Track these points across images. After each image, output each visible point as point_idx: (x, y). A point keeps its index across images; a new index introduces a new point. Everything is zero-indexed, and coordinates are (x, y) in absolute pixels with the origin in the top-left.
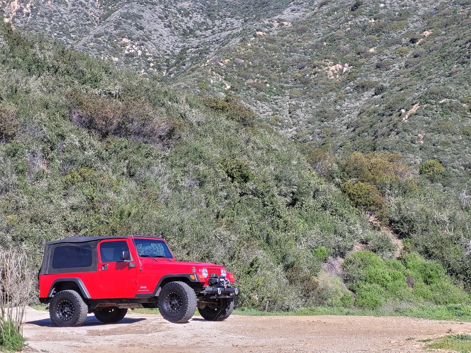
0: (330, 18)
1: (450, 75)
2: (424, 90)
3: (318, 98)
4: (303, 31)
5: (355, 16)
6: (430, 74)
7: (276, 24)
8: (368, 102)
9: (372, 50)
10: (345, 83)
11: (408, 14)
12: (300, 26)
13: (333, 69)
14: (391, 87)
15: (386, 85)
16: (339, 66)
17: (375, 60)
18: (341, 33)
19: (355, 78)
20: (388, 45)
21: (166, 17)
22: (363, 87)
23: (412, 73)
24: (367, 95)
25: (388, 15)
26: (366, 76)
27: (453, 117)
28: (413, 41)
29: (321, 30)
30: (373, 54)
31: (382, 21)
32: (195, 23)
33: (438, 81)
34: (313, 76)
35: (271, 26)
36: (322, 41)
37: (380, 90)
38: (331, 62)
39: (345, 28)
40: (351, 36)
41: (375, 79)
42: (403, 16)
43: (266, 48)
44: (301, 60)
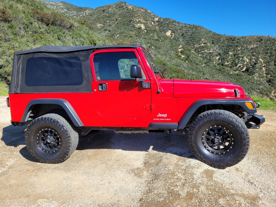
0: (98, 13)
1: (125, 28)
2: (120, 32)
4: (91, 15)
5: (104, 13)
6: (121, 28)
7: (85, 14)
8: (107, 33)
9: (108, 21)
10: (102, 29)
11: (115, 14)
12: (91, 14)
13: (99, 25)
15: (111, 30)
16: (100, 25)
17: (108, 24)
18: (100, 17)
19: (104, 28)
20: (111, 20)
21: (57, 9)
22: (106, 30)
23: (117, 27)
24: (107, 32)
25: (111, 13)
26: (106, 27)
27: (126, 38)
28: (117, 20)
29: (96, 16)
31: (110, 15)
32: (65, 11)
33: (123, 30)
34: (94, 27)
35: (84, 14)
36: (96, 18)
37: (110, 31)
38: (98, 24)
39: (101, 16)
40: (103, 18)
41: (108, 28)
42: (114, 14)
43: (83, 19)
44: (91, 22)
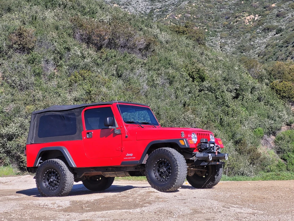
3: (239, 37)
8: (272, 39)
9: (273, 5)
10: (256, 27)
13: (248, 19)
14: (287, 29)
15: (284, 27)
16: (252, 16)
17: (276, 12)
19: (263, 24)
20: (284, 2)
22: (268, 29)
24: (271, 34)
26: (270, 22)
30: (274, 8)
34: (235, 24)
36: (241, 1)
37: (279, 31)
38: (247, 14)
41: (275, 24)
43: (205, 6)
44: (227, 13)
